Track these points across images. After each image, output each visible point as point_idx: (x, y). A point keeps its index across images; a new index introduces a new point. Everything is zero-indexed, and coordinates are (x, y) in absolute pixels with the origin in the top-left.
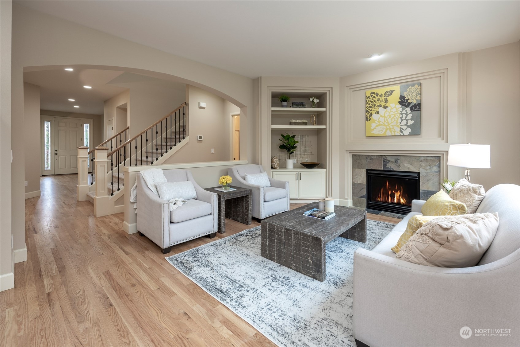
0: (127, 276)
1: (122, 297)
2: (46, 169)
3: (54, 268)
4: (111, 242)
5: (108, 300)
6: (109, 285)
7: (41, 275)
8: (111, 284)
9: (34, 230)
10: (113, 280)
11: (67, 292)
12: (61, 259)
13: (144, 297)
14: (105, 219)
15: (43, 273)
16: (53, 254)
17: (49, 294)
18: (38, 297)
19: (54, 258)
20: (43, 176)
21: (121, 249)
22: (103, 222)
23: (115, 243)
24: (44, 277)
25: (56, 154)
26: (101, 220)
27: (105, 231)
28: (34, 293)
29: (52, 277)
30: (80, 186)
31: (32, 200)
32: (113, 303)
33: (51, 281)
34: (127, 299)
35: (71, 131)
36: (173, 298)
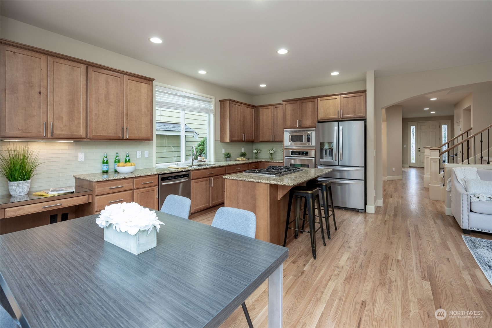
0: (426, 231)
1: (417, 237)
2: (412, 162)
3: (392, 214)
4: (429, 214)
5: (409, 234)
6: (414, 230)
7: (385, 214)
8: (415, 230)
9: (391, 196)
10: (417, 229)
11: (393, 224)
12: (397, 211)
13: (429, 242)
14: (436, 202)
15: (387, 213)
16: (395, 208)
17: (386, 221)
18: (381, 220)
19: (394, 210)
20: (410, 167)
21: (434, 220)
22: (433, 203)
23: (432, 216)
24: (387, 215)
25: (419, 151)
26: (432, 202)
27: (430, 209)
28: (381, 218)
29: (390, 216)
30: (425, 176)
31: (397, 181)
32: (411, 236)
33: (389, 217)
34: (419, 238)
35: (431, 133)
36: (447, 251)
